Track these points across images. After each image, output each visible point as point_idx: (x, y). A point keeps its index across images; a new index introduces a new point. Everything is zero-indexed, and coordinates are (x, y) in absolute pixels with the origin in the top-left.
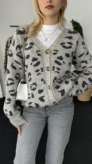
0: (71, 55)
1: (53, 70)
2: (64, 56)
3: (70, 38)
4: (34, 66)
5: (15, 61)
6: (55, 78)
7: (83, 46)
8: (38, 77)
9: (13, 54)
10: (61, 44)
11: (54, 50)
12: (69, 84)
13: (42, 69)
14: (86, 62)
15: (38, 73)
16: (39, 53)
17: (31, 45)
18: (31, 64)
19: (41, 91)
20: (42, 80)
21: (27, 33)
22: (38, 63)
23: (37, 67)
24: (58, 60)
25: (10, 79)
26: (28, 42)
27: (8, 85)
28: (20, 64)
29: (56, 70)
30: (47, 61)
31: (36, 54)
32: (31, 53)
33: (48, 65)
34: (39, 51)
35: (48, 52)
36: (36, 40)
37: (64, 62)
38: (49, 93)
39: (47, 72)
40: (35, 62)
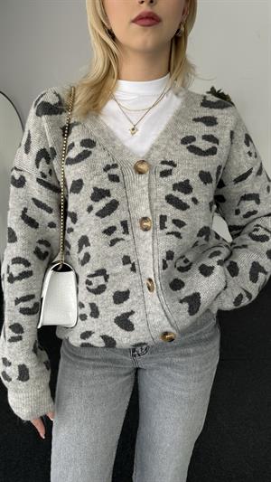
1: (163, 227)
2: (194, 180)
4: (97, 214)
8: (111, 251)
10: (184, 141)
11: (163, 163)
12: (213, 276)
13: (124, 224)
16: (114, 172)
17: (84, 148)
18: (90, 209)
19: (121, 297)
20: (126, 260)
22: (113, 206)
23: (107, 218)
24: (177, 194)
25: (17, 261)
26: (76, 137)
27: (11, 279)
28: (50, 211)
29: (170, 227)
30: (143, 198)
31: (105, 175)
32: (88, 174)
33: (143, 210)
34: (115, 166)
35: (143, 167)
37: (195, 200)
38: (149, 303)
39: (142, 233)
40: (102, 204)
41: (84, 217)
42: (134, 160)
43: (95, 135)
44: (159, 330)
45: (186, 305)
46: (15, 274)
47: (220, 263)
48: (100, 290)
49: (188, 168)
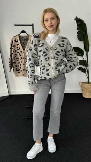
0: (64, 51)
1: (55, 58)
2: (60, 51)
3: (63, 41)
5: (34, 53)
6: (56, 63)
7: (70, 46)
8: (46, 62)
9: (32, 49)
10: (58, 45)
12: (62, 66)
13: (48, 58)
14: (72, 55)
15: (46, 60)
16: (47, 49)
18: (43, 55)
19: (47, 70)
20: (48, 64)
21: (40, 37)
22: (46, 55)
24: (57, 53)
26: (41, 42)
28: (36, 55)
29: (56, 58)
30: (52, 54)
31: (46, 49)
32: (43, 49)
33: (52, 55)
35: (52, 48)
36: (45, 42)
37: (60, 54)
38: (52, 71)
39: (51, 59)
40: (45, 54)
41: (41, 56)
42: (50, 47)
43: (44, 42)
44: (54, 76)
45: (58, 71)
46: (31, 66)
47: (63, 64)
48: (44, 69)
49: (59, 49)
